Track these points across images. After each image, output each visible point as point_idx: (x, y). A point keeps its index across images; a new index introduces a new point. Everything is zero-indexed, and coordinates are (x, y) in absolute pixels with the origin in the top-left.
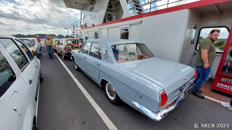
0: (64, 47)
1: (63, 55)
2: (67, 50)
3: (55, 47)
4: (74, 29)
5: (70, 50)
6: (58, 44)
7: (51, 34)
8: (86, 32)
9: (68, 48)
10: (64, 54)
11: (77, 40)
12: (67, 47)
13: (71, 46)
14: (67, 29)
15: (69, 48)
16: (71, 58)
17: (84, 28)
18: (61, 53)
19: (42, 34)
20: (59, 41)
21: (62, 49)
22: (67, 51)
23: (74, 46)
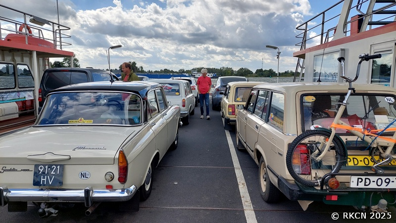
3: (233, 113)
6: (246, 108)
20: (254, 92)
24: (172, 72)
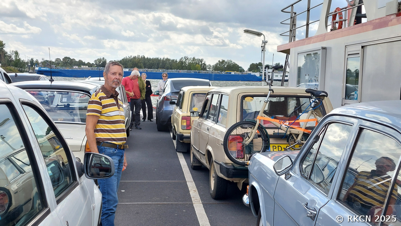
0: (225, 130)
1: (212, 174)
2: (234, 148)
3: (188, 127)
4: (292, 31)
5: (250, 149)
6: (201, 116)
7: (186, 58)
8: (351, 50)
9: (242, 137)
10: (217, 168)
11: (298, 98)
12: (239, 131)
13: (255, 131)
14: (259, 34)
15: (247, 141)
16: (246, 199)
17: (345, 25)
18: (204, 161)
19: (149, 60)
20: (209, 97)
21: (214, 142)
22: (234, 156)
23: (270, 132)
24: (81, 63)
